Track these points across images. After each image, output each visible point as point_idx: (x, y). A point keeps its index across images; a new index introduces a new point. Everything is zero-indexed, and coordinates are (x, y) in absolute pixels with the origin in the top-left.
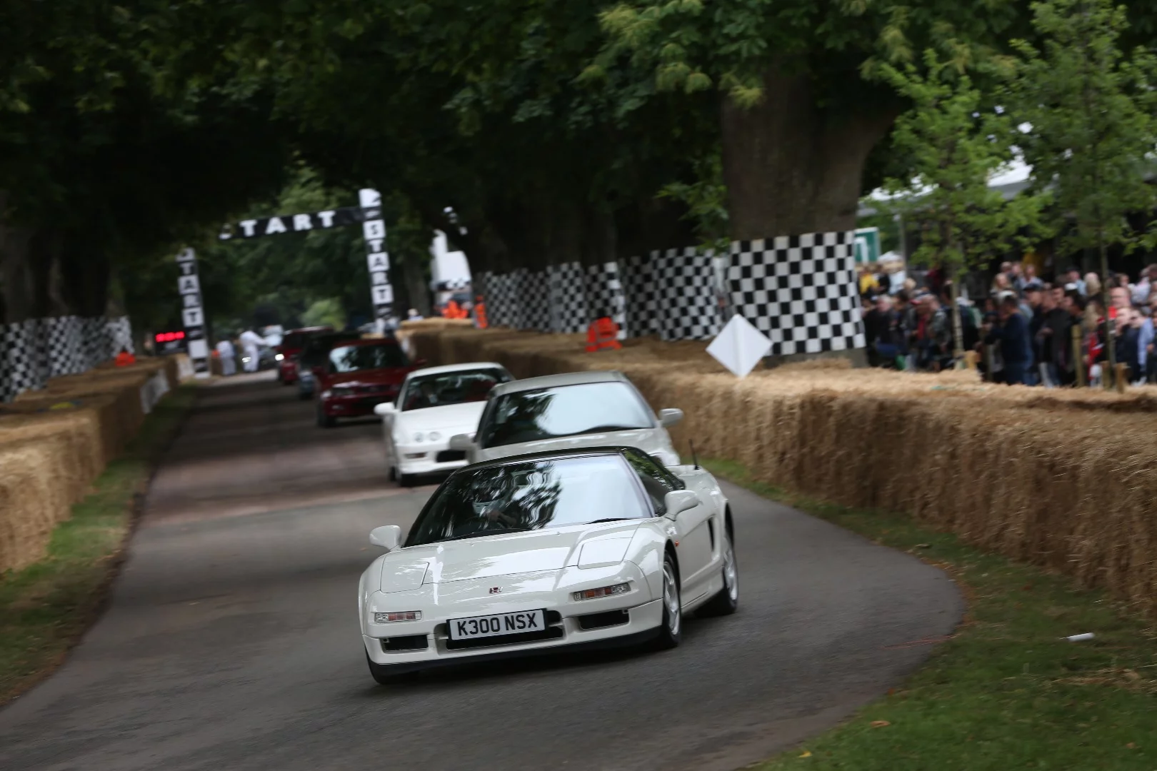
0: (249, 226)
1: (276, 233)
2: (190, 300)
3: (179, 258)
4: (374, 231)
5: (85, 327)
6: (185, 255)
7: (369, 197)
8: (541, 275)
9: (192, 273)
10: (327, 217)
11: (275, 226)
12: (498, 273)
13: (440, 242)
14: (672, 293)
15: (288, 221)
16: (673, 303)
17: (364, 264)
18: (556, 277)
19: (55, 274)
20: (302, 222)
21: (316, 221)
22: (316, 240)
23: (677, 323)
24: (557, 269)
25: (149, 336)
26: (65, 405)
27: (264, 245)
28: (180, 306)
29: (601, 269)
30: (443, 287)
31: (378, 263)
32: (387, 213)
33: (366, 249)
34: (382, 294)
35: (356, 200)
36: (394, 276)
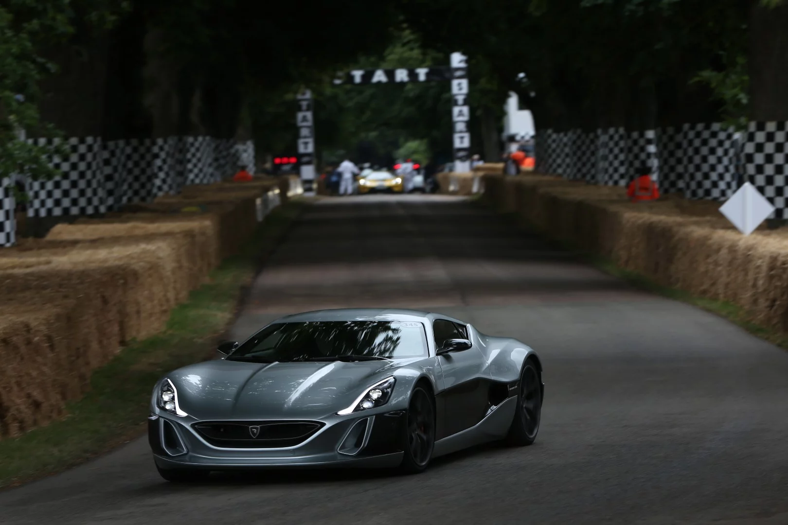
0: (358, 75)
1: (379, 83)
2: (305, 132)
3: (299, 97)
4: (460, 88)
5: (217, 147)
6: (304, 94)
7: (457, 60)
8: (591, 136)
9: (308, 110)
10: (422, 73)
11: (379, 76)
12: (557, 131)
13: (513, 101)
14: (697, 159)
15: (390, 74)
16: (698, 168)
17: (450, 113)
18: (604, 138)
19: (197, 101)
20: (401, 75)
21: (413, 75)
22: (411, 92)
23: (700, 185)
24: (605, 132)
25: (269, 158)
26: (194, 209)
27: (368, 92)
28: (296, 136)
29: (642, 135)
30: (512, 139)
31: (461, 114)
32: (471, 74)
33: (452, 102)
34: (462, 140)
35: (448, 61)
36: (471, 126)
